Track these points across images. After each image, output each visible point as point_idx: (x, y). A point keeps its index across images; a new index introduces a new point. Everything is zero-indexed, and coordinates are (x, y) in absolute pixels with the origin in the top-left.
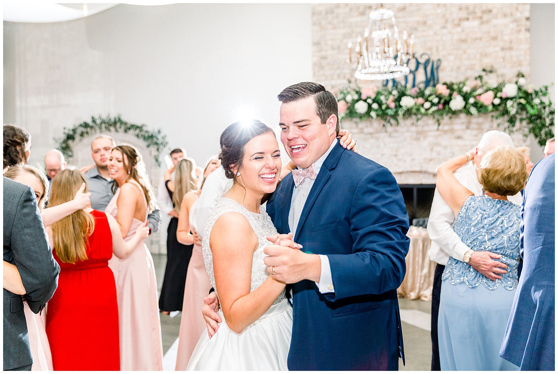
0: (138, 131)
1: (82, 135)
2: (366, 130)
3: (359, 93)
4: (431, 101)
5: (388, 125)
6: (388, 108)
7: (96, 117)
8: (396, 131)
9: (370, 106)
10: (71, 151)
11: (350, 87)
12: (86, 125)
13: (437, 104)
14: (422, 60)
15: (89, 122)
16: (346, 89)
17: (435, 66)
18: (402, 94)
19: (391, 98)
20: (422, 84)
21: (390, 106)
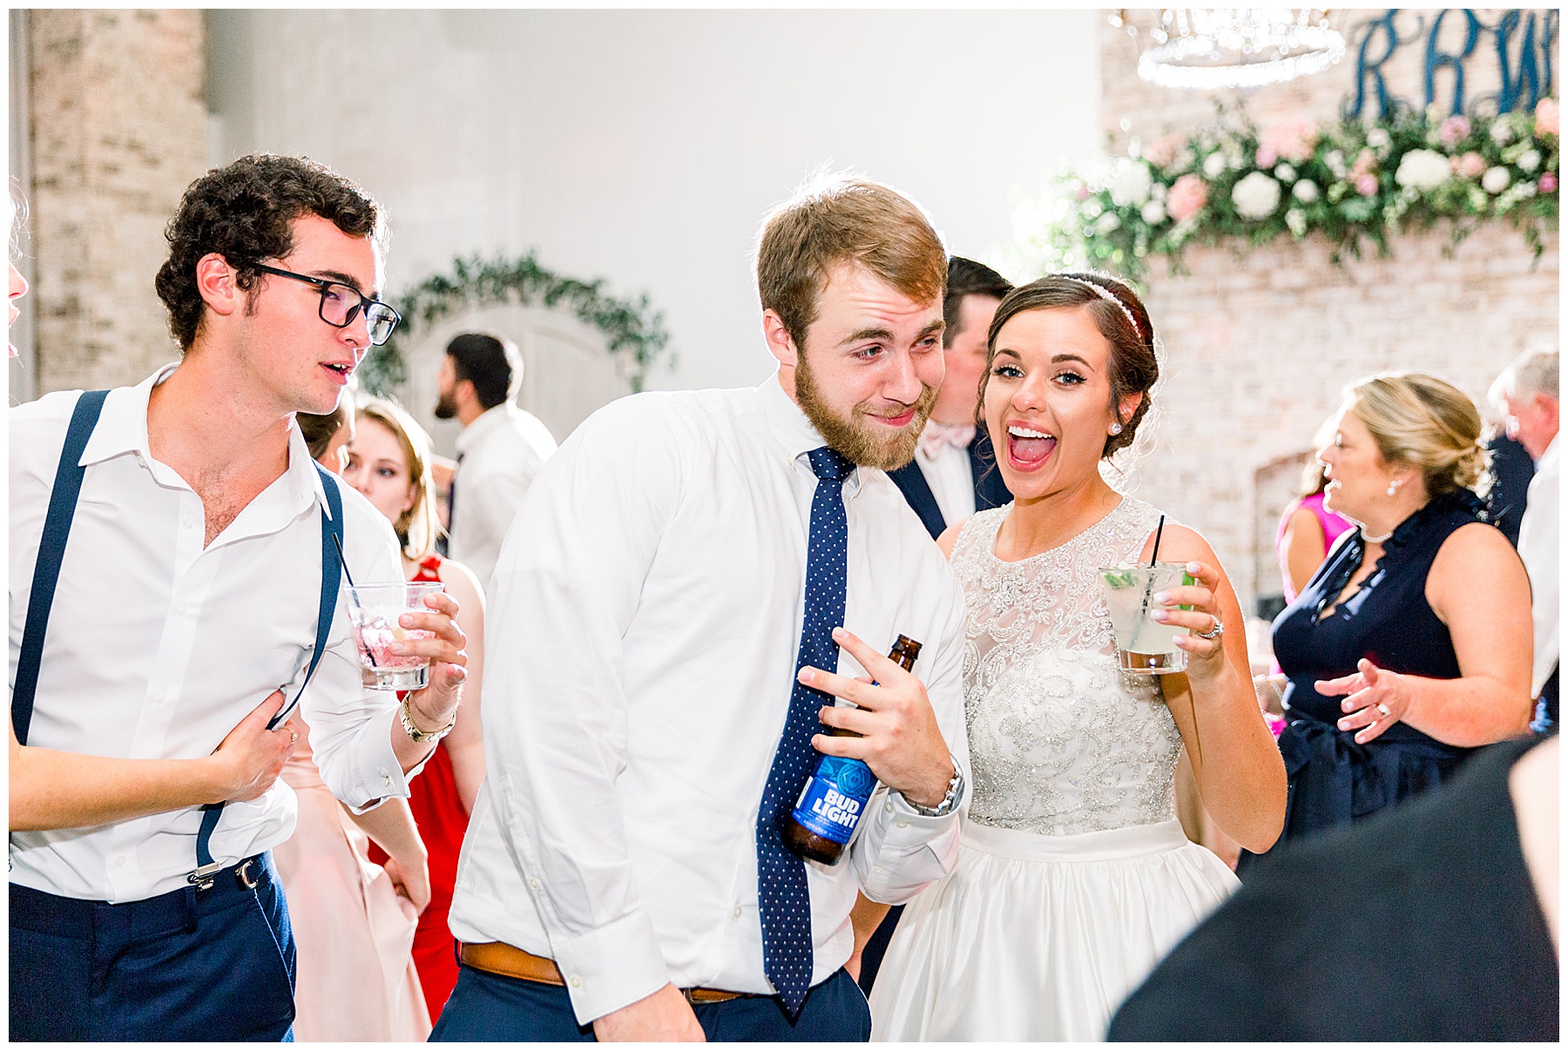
0: (583, 299)
1: (429, 314)
2: (1280, 279)
3: (1250, 146)
4: (1512, 167)
5: (1349, 259)
6: (1351, 194)
7: (467, 257)
8: (1387, 279)
9: (1286, 190)
10: (401, 364)
11: (1223, 128)
12: (440, 286)
13: (1535, 172)
14: (1491, 20)
15: (448, 272)
16: (1212, 135)
17: (1539, 34)
18: (1407, 143)
19: (1366, 158)
20: (1486, 102)
21: (1358, 190)
